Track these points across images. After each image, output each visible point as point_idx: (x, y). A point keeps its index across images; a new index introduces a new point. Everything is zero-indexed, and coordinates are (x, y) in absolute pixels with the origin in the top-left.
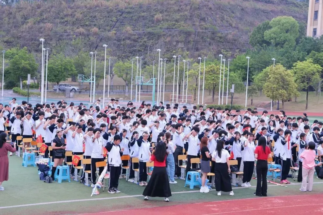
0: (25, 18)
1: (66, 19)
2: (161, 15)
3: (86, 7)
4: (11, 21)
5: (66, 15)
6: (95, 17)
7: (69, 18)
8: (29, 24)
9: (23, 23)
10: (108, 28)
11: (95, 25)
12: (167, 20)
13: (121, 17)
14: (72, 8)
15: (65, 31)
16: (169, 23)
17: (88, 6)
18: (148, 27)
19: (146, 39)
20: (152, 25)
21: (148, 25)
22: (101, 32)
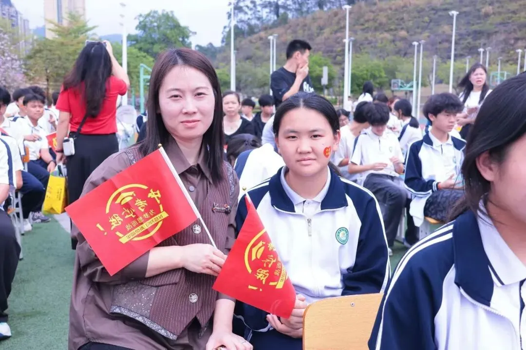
0: (321, 28)
1: (366, 25)
2: (491, 7)
3: (391, 9)
4: (306, 33)
5: (367, 21)
6: (402, 19)
7: (370, 24)
8: (325, 35)
9: (318, 35)
10: (419, 30)
11: (402, 29)
12: (500, 13)
13: (436, 16)
14: (373, 12)
15: (366, 39)
16: (503, 16)
17: (393, 7)
18: (473, 25)
19: (470, 40)
20: (479, 21)
21: (472, 22)
22: (411, 35)
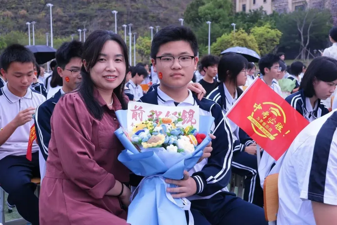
10: (37, 10)
11: (22, 8)
16: (101, 4)
18: (79, 9)
19: (78, 21)
20: (83, 7)
21: (78, 7)
22: (30, 14)
